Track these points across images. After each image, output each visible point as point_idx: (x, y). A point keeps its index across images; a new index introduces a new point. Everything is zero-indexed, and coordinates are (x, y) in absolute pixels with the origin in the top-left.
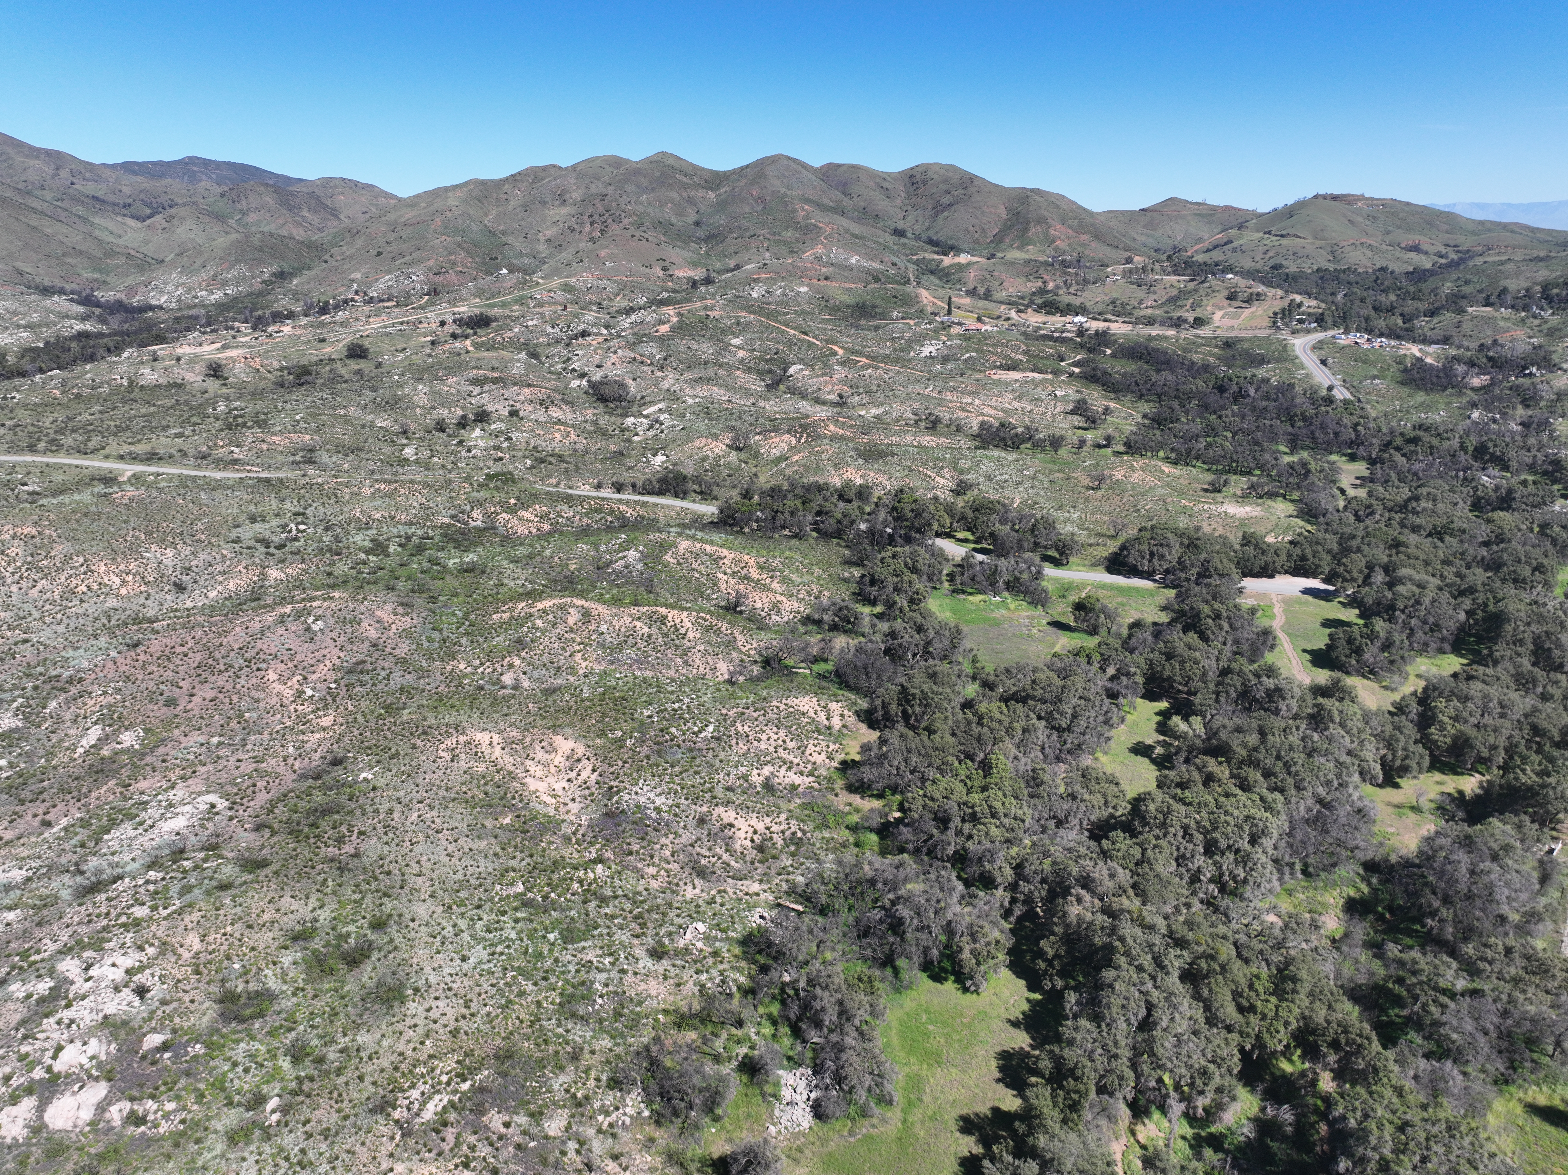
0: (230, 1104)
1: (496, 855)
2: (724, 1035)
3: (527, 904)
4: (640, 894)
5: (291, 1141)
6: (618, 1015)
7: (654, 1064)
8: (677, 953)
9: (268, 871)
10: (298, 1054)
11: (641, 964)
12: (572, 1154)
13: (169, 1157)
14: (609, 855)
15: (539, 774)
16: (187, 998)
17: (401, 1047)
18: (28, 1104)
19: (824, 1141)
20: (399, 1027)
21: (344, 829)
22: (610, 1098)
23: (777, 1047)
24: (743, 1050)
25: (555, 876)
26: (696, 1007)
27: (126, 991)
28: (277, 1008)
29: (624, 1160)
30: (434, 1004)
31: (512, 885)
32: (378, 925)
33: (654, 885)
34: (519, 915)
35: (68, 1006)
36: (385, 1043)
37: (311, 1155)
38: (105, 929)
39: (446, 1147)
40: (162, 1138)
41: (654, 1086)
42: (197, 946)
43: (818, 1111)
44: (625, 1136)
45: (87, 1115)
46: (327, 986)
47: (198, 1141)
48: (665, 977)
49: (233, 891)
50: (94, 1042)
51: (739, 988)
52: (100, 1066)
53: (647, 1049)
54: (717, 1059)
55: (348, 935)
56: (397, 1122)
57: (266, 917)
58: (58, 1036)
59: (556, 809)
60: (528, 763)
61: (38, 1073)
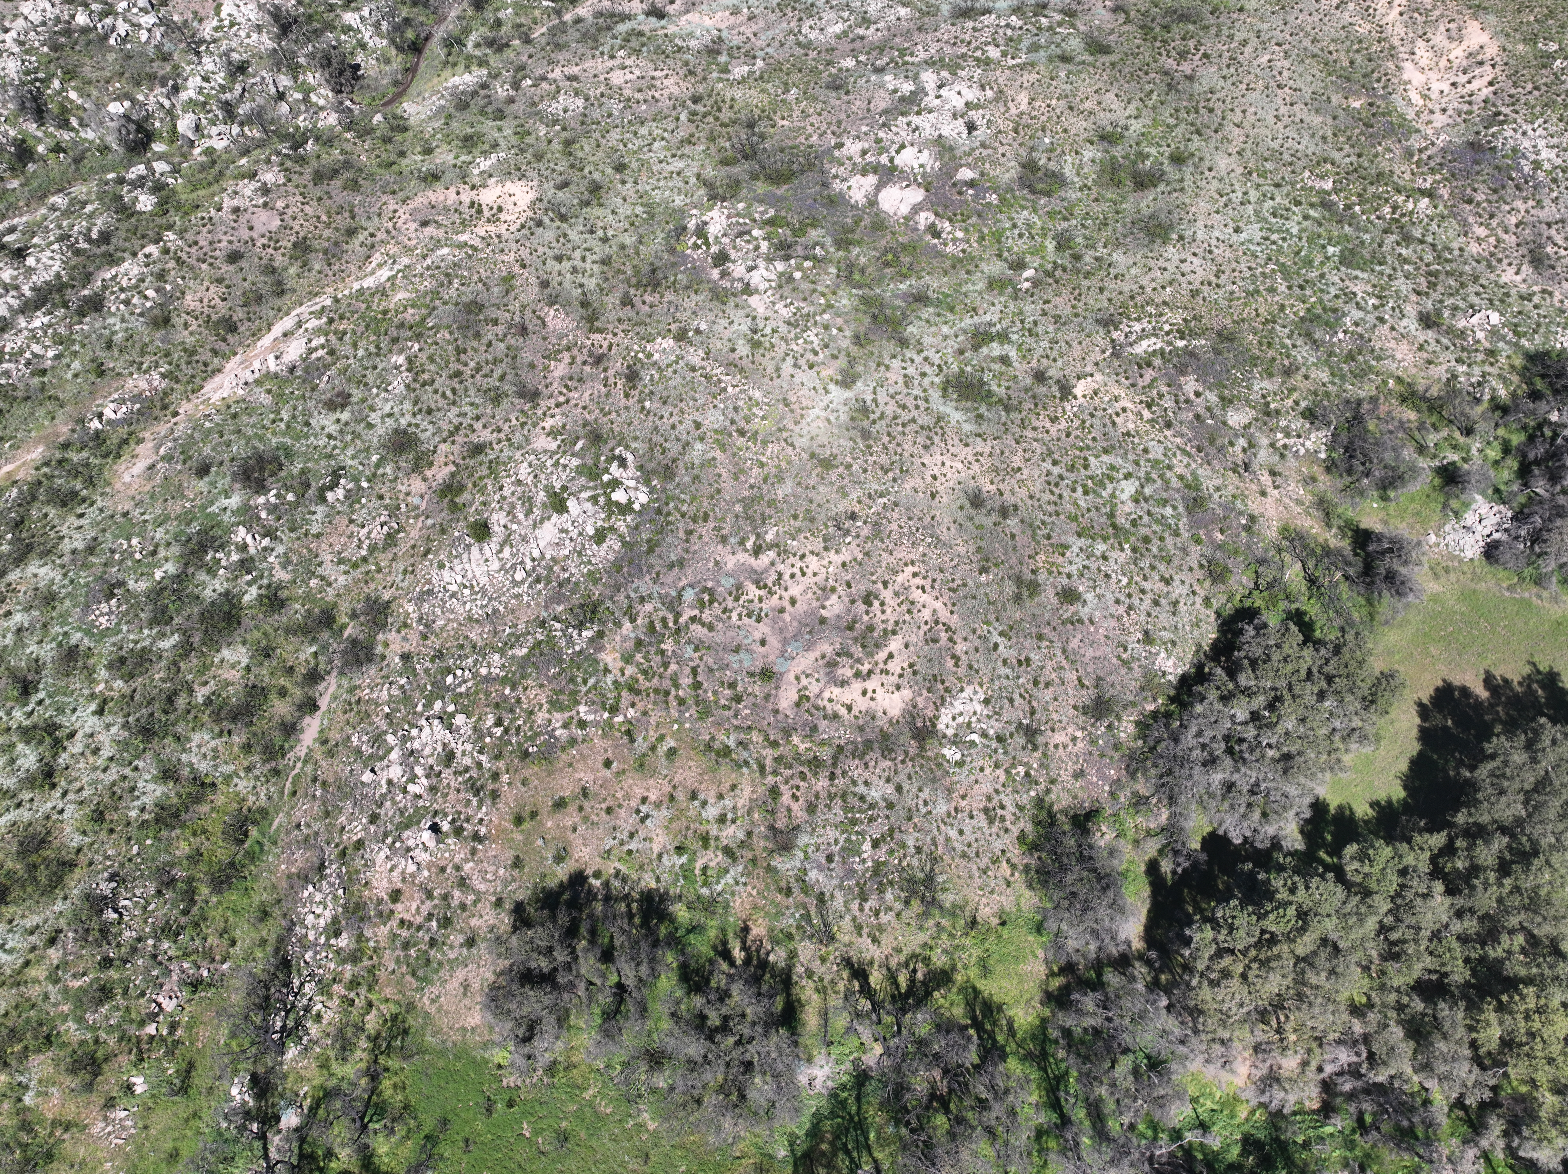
0: (999, 256)
1: (1324, 138)
2: (1445, 433)
3: (1326, 205)
4: (1450, 250)
5: (1031, 310)
6: (1351, 357)
7: (1357, 419)
8: (1450, 331)
9: (1107, 59)
10: (1063, 243)
11: (1405, 322)
12: (1238, 449)
13: (946, 273)
14: (1444, 192)
15: (1424, 62)
16: (1001, 150)
17: (1144, 281)
18: (871, 180)
19: (1476, 577)
20: (1151, 263)
21: (1191, 44)
22: (1298, 424)
23: (1492, 473)
24: (1453, 457)
25: (1372, 189)
26: (1434, 392)
27: (960, 121)
28: (1062, 194)
29: (1279, 481)
30: (1190, 258)
31: (1322, 178)
32: (1178, 159)
33: (1474, 248)
34: (1312, 213)
35: (918, 113)
36: (1133, 271)
37: (1040, 329)
38: (963, 56)
39: (1141, 383)
40: (945, 256)
41: (1344, 438)
42: (1024, 107)
43: (1491, 551)
44: (1291, 462)
45: (905, 210)
46: (1109, 195)
47: (968, 272)
48: (1421, 348)
49: (1070, 67)
50: (926, 152)
51: (1493, 399)
52: (924, 175)
53: (1359, 402)
54: (1421, 449)
55: (1148, 156)
56: (1113, 341)
57: (1088, 105)
58: (905, 135)
59: (1418, 114)
60: (1420, 43)
61: (884, 159)
